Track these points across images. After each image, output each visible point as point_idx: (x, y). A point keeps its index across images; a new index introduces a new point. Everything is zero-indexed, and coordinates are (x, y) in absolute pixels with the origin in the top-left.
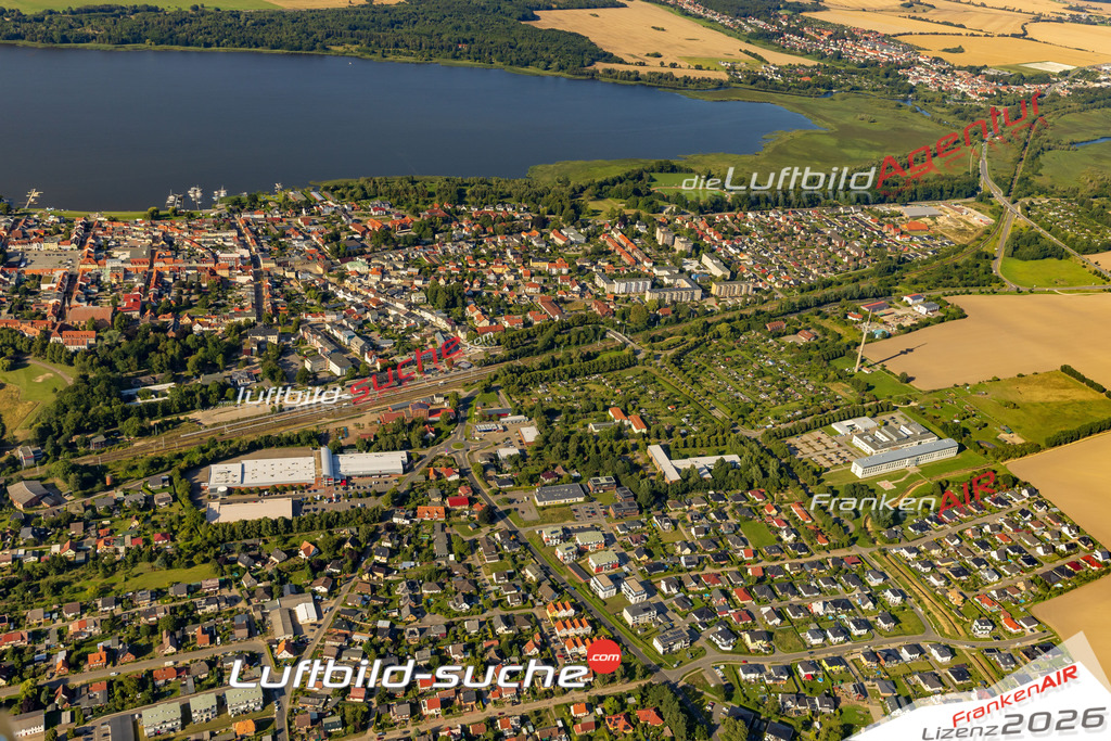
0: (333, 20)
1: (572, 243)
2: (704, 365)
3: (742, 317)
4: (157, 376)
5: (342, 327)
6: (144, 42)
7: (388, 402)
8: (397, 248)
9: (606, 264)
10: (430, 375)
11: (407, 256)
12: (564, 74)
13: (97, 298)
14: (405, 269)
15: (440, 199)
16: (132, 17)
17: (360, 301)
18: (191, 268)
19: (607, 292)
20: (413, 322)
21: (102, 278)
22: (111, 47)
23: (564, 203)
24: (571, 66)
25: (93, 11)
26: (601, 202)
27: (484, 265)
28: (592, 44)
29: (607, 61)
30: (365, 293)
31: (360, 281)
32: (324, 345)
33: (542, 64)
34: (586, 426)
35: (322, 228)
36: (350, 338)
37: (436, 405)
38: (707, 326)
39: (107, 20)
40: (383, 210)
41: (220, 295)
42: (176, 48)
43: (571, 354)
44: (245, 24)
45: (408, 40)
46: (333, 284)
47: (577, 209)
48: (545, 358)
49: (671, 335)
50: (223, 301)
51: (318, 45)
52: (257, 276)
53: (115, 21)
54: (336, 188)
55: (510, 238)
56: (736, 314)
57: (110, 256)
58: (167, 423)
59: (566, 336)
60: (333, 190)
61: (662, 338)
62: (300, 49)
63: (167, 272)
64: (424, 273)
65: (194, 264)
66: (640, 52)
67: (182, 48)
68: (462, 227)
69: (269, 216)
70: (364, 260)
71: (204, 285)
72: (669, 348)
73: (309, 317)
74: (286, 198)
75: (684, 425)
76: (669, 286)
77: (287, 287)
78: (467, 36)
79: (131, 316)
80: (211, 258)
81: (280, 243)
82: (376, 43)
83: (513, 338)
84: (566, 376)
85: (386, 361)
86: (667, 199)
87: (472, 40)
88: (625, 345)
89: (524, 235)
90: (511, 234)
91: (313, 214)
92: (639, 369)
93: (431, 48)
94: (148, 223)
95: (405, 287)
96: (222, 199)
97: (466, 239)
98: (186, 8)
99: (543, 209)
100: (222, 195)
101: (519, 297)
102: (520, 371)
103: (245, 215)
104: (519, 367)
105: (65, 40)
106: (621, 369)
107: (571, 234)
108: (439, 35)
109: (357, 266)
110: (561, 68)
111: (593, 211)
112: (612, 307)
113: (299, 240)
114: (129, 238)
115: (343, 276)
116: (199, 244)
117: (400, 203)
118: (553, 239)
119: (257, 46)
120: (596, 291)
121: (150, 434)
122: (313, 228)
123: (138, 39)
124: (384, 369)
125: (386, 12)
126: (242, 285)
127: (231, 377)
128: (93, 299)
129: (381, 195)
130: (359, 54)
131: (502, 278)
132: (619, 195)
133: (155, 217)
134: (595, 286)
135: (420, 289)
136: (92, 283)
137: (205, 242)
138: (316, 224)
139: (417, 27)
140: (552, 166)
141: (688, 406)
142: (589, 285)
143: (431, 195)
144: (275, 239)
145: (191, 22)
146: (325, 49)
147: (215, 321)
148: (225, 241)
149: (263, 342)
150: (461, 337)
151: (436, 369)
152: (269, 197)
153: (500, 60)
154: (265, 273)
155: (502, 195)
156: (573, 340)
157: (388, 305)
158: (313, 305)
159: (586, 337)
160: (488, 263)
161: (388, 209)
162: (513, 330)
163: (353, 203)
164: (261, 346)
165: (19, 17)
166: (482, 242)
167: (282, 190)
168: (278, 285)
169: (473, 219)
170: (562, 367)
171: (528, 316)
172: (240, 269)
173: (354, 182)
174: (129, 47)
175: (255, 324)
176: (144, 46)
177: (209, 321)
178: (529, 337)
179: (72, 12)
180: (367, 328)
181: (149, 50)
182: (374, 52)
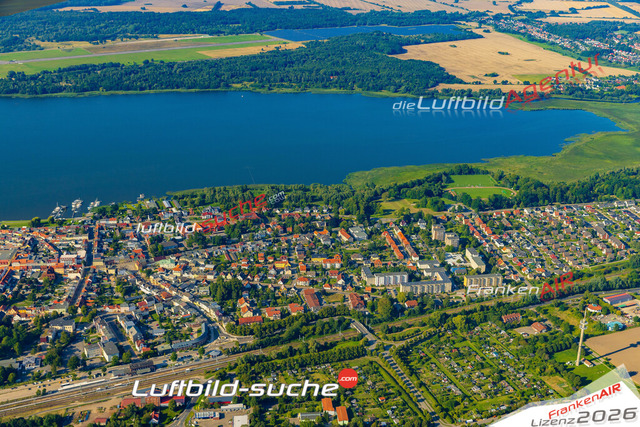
0: (241, 64)
1: (355, 240)
2: (430, 356)
3: (482, 309)
5: (130, 318)
6: (98, 90)
8: (206, 247)
9: (377, 258)
10: (181, 363)
11: (211, 255)
14: (203, 266)
16: (99, 72)
17: (155, 294)
19: (368, 284)
20: (189, 313)
22: (74, 94)
23: (360, 205)
24: (416, 88)
25: (74, 69)
26: (397, 203)
27: (271, 261)
28: (443, 69)
29: (449, 83)
30: (163, 287)
31: (162, 277)
32: (106, 334)
33: (393, 88)
34: (295, 416)
36: (129, 327)
38: (446, 316)
39: (79, 75)
40: (210, 214)
41: (50, 289)
42: (120, 92)
43: (308, 345)
44: (175, 71)
45: (292, 76)
46: (139, 279)
47: (369, 210)
48: (283, 348)
49: (410, 326)
50: (50, 294)
51: (222, 84)
52: (85, 274)
53: (84, 75)
54: (183, 197)
55: (302, 237)
56: (477, 306)
59: (311, 328)
60: (180, 199)
61: (401, 329)
62: (208, 87)
63: (18, 270)
64: (217, 269)
65: (41, 263)
66: (479, 73)
67: (124, 92)
68: (268, 227)
69: (121, 222)
70: (174, 258)
71: (41, 281)
72: (403, 339)
73: (107, 309)
74: (140, 207)
75: (388, 417)
76: (426, 278)
77: (105, 282)
78: (338, 70)
80: (56, 259)
82: (267, 79)
83: (265, 329)
84: (296, 367)
85: (149, 349)
87: (343, 72)
88: (362, 336)
89: (316, 234)
90: (306, 232)
91: (155, 219)
92: (368, 358)
93: (308, 81)
94: (28, 230)
95: (198, 281)
96: (94, 208)
98: (140, 63)
99: (342, 210)
100: (96, 205)
101: (289, 289)
102: (260, 359)
103: (103, 222)
104: (258, 356)
105: (44, 91)
106: (350, 359)
107: (358, 231)
108: (318, 70)
109: (166, 263)
110: (408, 90)
111: (385, 211)
112: (366, 299)
113: (132, 241)
114: (7, 242)
115: (149, 273)
117: (227, 209)
118: (340, 237)
119: (178, 87)
120: (359, 284)
123: (94, 87)
124: (146, 356)
125: (285, 55)
126: (70, 280)
127: (21, 362)
129: (216, 201)
130: (251, 89)
131: (281, 273)
132: (414, 196)
133: (37, 224)
134: (360, 279)
135: (209, 282)
137: (60, 245)
139: (305, 65)
140: (367, 172)
141: (399, 398)
142: (355, 278)
144: (116, 241)
145: (138, 72)
146: (227, 86)
147: (33, 312)
148: (76, 243)
149: (60, 331)
150: (223, 327)
151: (190, 356)
152: (129, 206)
153: (360, 87)
154: (91, 271)
155: (314, 199)
156: (317, 331)
157: (176, 297)
158: (117, 297)
159: (331, 327)
160: (275, 259)
161: (217, 213)
162: (270, 320)
163: (190, 209)
164: (57, 334)
165: (22, 77)
166: (278, 241)
167: (142, 200)
168: (98, 281)
169: (280, 220)
170: (295, 357)
171: (289, 308)
172: (73, 267)
173: (199, 192)
174: (87, 93)
175: (62, 315)
176: (97, 92)
177: (29, 312)
178: (280, 327)
179: (60, 71)
180: (150, 318)
181: (100, 95)
182: (263, 87)
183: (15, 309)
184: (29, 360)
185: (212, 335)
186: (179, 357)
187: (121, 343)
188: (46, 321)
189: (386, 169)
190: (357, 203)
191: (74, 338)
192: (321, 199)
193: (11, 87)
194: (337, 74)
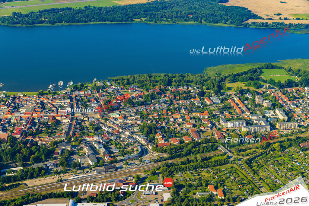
0: (138, 8)
1: (214, 103)
2: (263, 164)
3: (288, 140)
4: (17, 163)
5: (99, 143)
6: (62, 22)
7: (108, 178)
8: (134, 106)
9: (227, 113)
10: (130, 166)
11: (137, 110)
12: (233, 25)
13: (7, 129)
14: (134, 116)
15: (160, 84)
16: (61, 13)
17: (111, 131)
18: (46, 116)
19: (224, 127)
20: (130, 141)
21: (11, 120)
22: (50, 25)
23: (215, 85)
24: (237, 21)
25: (47, 11)
26: (234, 84)
27: (170, 114)
28: (250, 11)
29: (254, 19)
30: (114, 127)
31: (113, 122)
32: (89, 151)
33: (223, 21)
34: (195, 194)
35: (106, 97)
36: (100, 148)
37: (129, 180)
38: (269, 145)
39: (51, 14)
40: (134, 89)
41: (55, 128)
42: (74, 24)
43: (197, 158)
44: (103, 12)
45: (167, 15)
46: (102, 123)
47: (220, 88)
48: (184, 159)
49: (250, 149)
50: (55, 130)
51: (129, 19)
52: (72, 119)
53: (54, 14)
54: (117, 80)
55: (185, 101)
56: (286, 138)
57: (18, 111)
58: (13, 185)
59: (197, 149)
60: (116, 81)
61: (245, 150)
62: (122, 21)
63: (37, 118)
64: (142, 118)
65: (48, 114)
66: (271, 13)
67: (76, 24)
68: (166, 96)
69: (86, 93)
70: (118, 112)
71: (50, 123)
72: (247, 155)
73: (87, 138)
74: (95, 85)
75: (245, 195)
76: (256, 124)
77: (83, 124)
78: (193, 11)
79: (16, 137)
80: (56, 112)
81: (86, 105)
82: (153, 17)
83: (172, 149)
84: (192, 169)
85: (112, 159)
86: (265, 82)
87: (195, 13)
88: (225, 153)
89: (192, 100)
90: (187, 99)
91: (104, 92)
92: (230, 165)
93: (176, 17)
94: (38, 97)
95: (132, 124)
96: (70, 86)
97: (165, 102)
98: (83, 7)
99: (205, 87)
100: (71, 84)
101: (182, 129)
102: (172, 165)
103: (77, 93)
104: (171, 163)
105: (33, 23)
106: (220, 165)
107: (215, 99)
108: (181, 12)
109: (115, 115)
110: (232, 23)
111: (228, 88)
112: (224, 134)
113: (94, 103)
114: (28, 103)
115: (106, 120)
116: (54, 106)
117: (142, 86)
118: (206, 102)
119: (105, 21)
120: (219, 127)
121: (6, 190)
122: (102, 98)
123: (60, 21)
124: (111, 163)
125: (162, 3)
126: (65, 123)
127: (46, 165)
128: (5, 130)
129: (136, 82)
130: (145, 22)
131: (177, 120)
132: (243, 80)
133: (42, 94)
134: (219, 124)
135: (138, 125)
136: (7, 123)
137: (56, 105)
138: (104, 96)
139: (173, 9)
140: (215, 67)
141: (249, 185)
142: (217, 124)
143: (157, 82)
144: (85, 103)
145: (82, 13)
146: (132, 20)
147: (48, 140)
148: (64, 104)
149: (64, 149)
150: (150, 148)
151: (134, 163)
152: (89, 85)
153: (205, 21)
154: (75, 118)
155: (188, 81)
156: (201, 150)
157: (122, 133)
158: (91, 132)
159: (208, 149)
160: (172, 113)
161: (137, 89)
162: (174, 145)
163: (122, 87)
164: (63, 151)
165: (20, 15)
166: (172, 103)
167: (95, 81)
168: (79, 123)
169: (172, 92)
170: (191, 164)
171: (183, 139)
172: (65, 116)
173: (126, 77)
174: (56, 24)
175: (64, 141)
176: (62, 24)
177: (46, 139)
178: (180, 148)
179: (40, 12)
180: (110, 143)
181: (63, 25)
182: (152, 21)
183: (39, 137)
184: (50, 163)
185: (144, 152)
186: (129, 163)
187: (97, 156)
188: (56, 143)
189: (225, 65)
190: (213, 84)
191: (72, 153)
192: (192, 81)
193: (16, 21)
194: (192, 14)
